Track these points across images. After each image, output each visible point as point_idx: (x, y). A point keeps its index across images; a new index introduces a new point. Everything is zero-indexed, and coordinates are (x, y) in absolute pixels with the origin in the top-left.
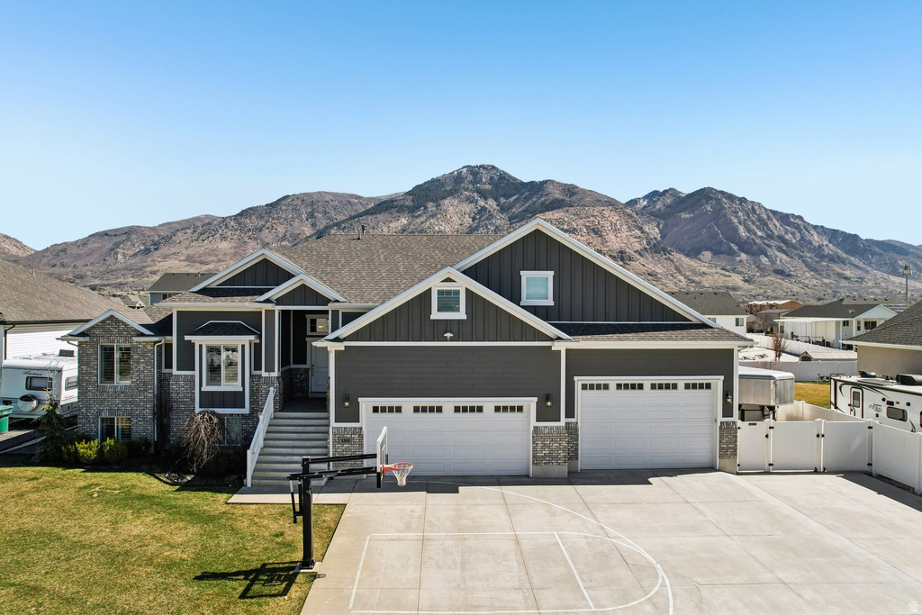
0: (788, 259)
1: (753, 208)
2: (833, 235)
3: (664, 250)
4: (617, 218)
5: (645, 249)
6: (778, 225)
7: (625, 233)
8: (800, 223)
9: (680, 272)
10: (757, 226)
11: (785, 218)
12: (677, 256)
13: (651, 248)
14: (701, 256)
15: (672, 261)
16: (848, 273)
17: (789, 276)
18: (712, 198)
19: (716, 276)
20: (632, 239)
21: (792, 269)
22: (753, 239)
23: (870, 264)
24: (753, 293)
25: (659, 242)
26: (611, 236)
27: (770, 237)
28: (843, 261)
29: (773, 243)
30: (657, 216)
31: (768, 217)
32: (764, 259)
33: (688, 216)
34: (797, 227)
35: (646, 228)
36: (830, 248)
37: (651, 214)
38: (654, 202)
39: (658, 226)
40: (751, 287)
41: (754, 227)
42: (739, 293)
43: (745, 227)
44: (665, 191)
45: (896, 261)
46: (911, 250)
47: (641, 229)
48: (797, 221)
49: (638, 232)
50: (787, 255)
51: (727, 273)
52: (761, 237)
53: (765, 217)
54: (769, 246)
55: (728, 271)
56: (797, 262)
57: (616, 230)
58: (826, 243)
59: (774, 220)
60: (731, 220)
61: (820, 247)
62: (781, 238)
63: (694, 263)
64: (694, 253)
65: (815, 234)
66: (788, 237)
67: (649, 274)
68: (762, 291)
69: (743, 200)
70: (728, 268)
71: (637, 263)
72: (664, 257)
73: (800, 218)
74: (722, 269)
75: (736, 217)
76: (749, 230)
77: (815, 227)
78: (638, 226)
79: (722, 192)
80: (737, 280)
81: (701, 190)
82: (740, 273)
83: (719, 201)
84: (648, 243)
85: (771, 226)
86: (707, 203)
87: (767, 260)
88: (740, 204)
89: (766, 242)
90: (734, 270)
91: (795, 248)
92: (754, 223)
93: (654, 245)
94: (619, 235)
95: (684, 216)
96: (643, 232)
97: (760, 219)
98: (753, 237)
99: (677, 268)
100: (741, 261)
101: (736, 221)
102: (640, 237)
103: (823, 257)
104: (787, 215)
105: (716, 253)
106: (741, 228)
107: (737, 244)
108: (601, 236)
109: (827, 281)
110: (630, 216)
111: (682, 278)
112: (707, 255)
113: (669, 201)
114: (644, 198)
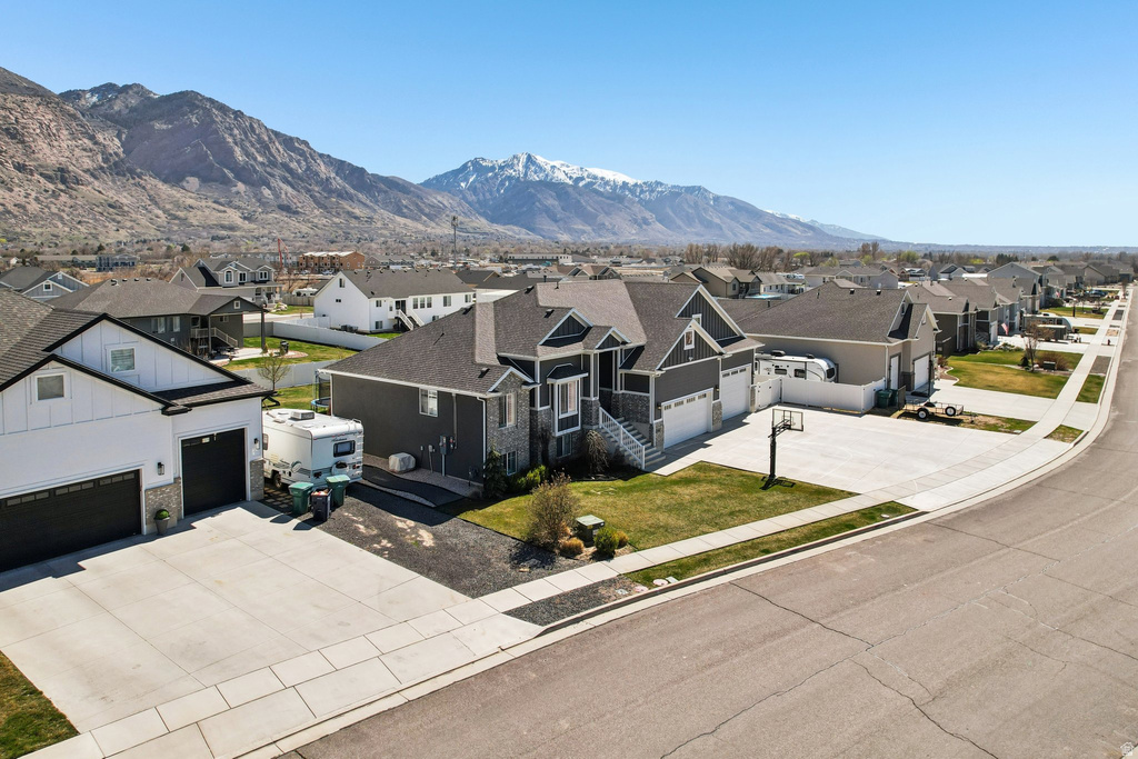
0: (295, 193)
1: (251, 126)
2: (341, 166)
3: (132, 172)
4: (51, 117)
5: (102, 168)
6: (281, 150)
7: (65, 140)
8: (305, 149)
9: (156, 204)
10: (256, 149)
11: (288, 142)
12: (151, 182)
13: (110, 168)
14: (185, 184)
15: (144, 188)
16: (357, 212)
17: (296, 213)
18: (198, 107)
19: (207, 212)
20: (77, 152)
21: (300, 205)
22: (252, 165)
23: (377, 202)
24: (256, 233)
25: (122, 160)
26: (42, 144)
27: (273, 164)
28: (350, 198)
29: (277, 172)
30: (116, 122)
31: (270, 138)
32: (266, 192)
33: (164, 127)
34: (302, 154)
35: (100, 137)
36: (338, 182)
37: (107, 117)
38: (110, 100)
39: (119, 136)
40: (253, 226)
41: (253, 150)
42: (238, 233)
43: (242, 148)
44: (126, 88)
45: (400, 201)
46: (412, 189)
47: (92, 138)
48: (303, 147)
49: (88, 143)
50: (293, 188)
51: (221, 208)
52: (262, 164)
53: (266, 139)
54: (273, 176)
55: (223, 205)
56: (305, 197)
57: (49, 136)
58: (333, 175)
59: (277, 144)
60: (224, 138)
61: (327, 179)
62: (285, 166)
63: (176, 193)
64: (175, 179)
65: (322, 164)
66: (294, 165)
67: (110, 206)
68: (266, 232)
69: (238, 114)
70: (222, 200)
71: (89, 188)
72: (132, 181)
73: (306, 143)
74: (215, 202)
75: (231, 135)
76: (247, 154)
77: (321, 156)
78: (87, 133)
79: (211, 101)
80: (234, 216)
81: (181, 93)
82: (238, 208)
83: (208, 112)
84: (106, 160)
85: (273, 151)
86: (191, 112)
87: (269, 192)
88: (235, 119)
89: (268, 169)
90: (230, 204)
91: (302, 180)
92: (253, 145)
93: (116, 164)
94: (55, 143)
95: (157, 126)
96: (96, 143)
97: (260, 140)
98: (252, 162)
99: (152, 199)
100: (238, 193)
101: (230, 140)
102: (91, 150)
103: (331, 192)
104: (291, 139)
105: (205, 180)
106: (237, 150)
107: (232, 170)
108: (23, 142)
109: (337, 220)
110: (73, 117)
111: (160, 212)
112: (193, 182)
113: (133, 102)
114: (94, 91)
